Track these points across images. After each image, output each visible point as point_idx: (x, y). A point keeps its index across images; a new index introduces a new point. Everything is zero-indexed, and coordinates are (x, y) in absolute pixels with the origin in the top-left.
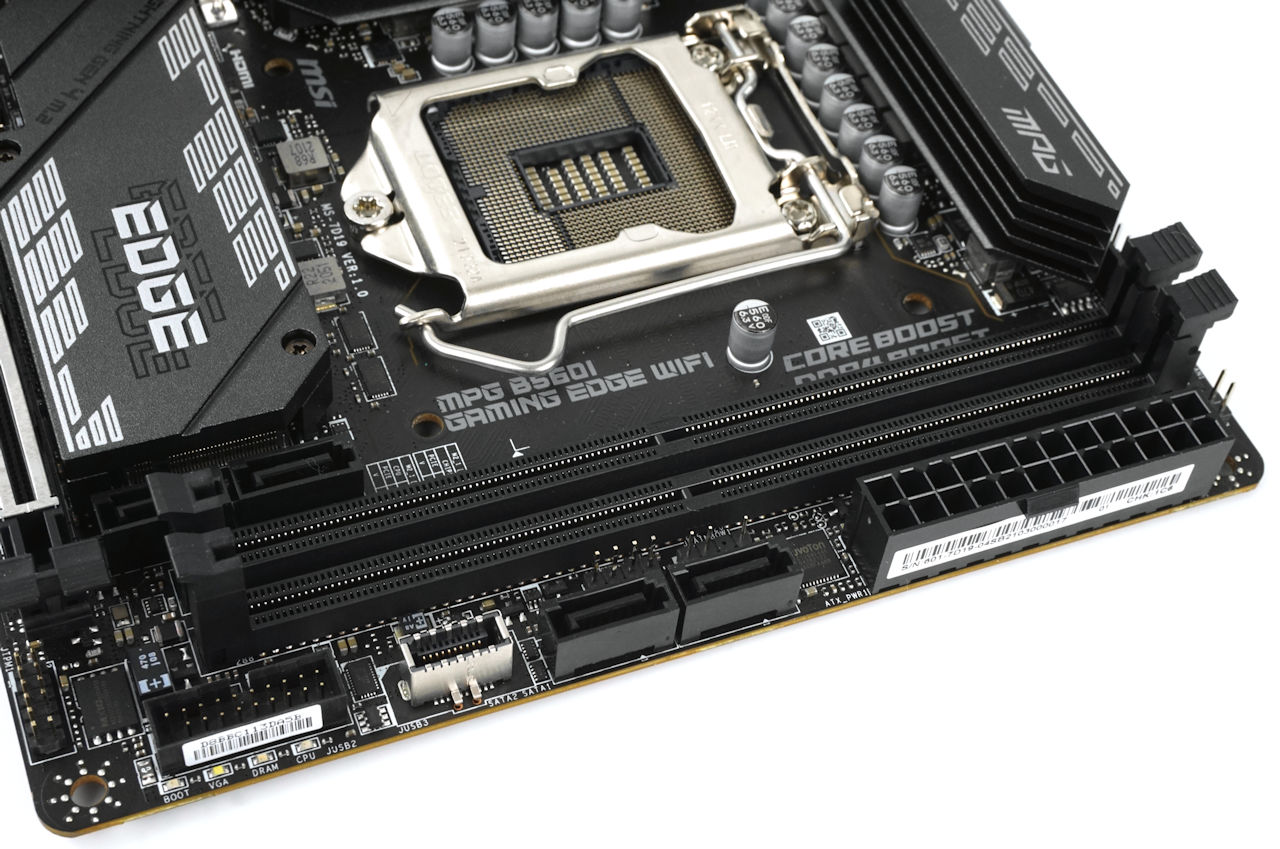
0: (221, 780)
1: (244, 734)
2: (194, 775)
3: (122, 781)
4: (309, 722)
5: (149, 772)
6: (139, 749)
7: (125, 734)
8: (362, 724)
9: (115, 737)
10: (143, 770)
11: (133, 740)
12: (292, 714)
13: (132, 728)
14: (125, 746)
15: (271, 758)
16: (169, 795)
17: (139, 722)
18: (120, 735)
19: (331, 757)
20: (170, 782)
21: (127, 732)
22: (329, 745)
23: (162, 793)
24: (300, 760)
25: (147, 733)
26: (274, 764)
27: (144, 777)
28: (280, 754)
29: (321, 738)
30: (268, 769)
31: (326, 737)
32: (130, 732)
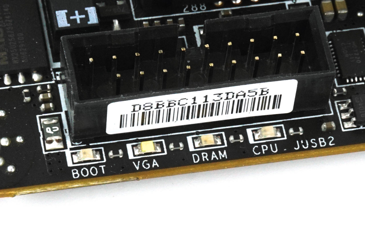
0: (150, 160)
1: (190, 103)
2: (115, 148)
3: (19, 139)
4: (277, 100)
5: (56, 134)
6: (45, 101)
7: (28, 79)
8: (344, 116)
9: (14, 80)
10: (48, 130)
11: (39, 88)
12: (257, 87)
13: (38, 72)
14: (27, 95)
15: (219, 143)
16: (79, 168)
17: (49, 66)
18: (21, 79)
19: (298, 154)
20: (82, 151)
21: (31, 76)
22: (297, 137)
23: (70, 164)
24: (257, 150)
25: (57, 82)
26: (222, 150)
27: (48, 139)
28: (232, 138)
29: (288, 126)
30: (214, 156)
31: (295, 125)
32: (36, 77)
